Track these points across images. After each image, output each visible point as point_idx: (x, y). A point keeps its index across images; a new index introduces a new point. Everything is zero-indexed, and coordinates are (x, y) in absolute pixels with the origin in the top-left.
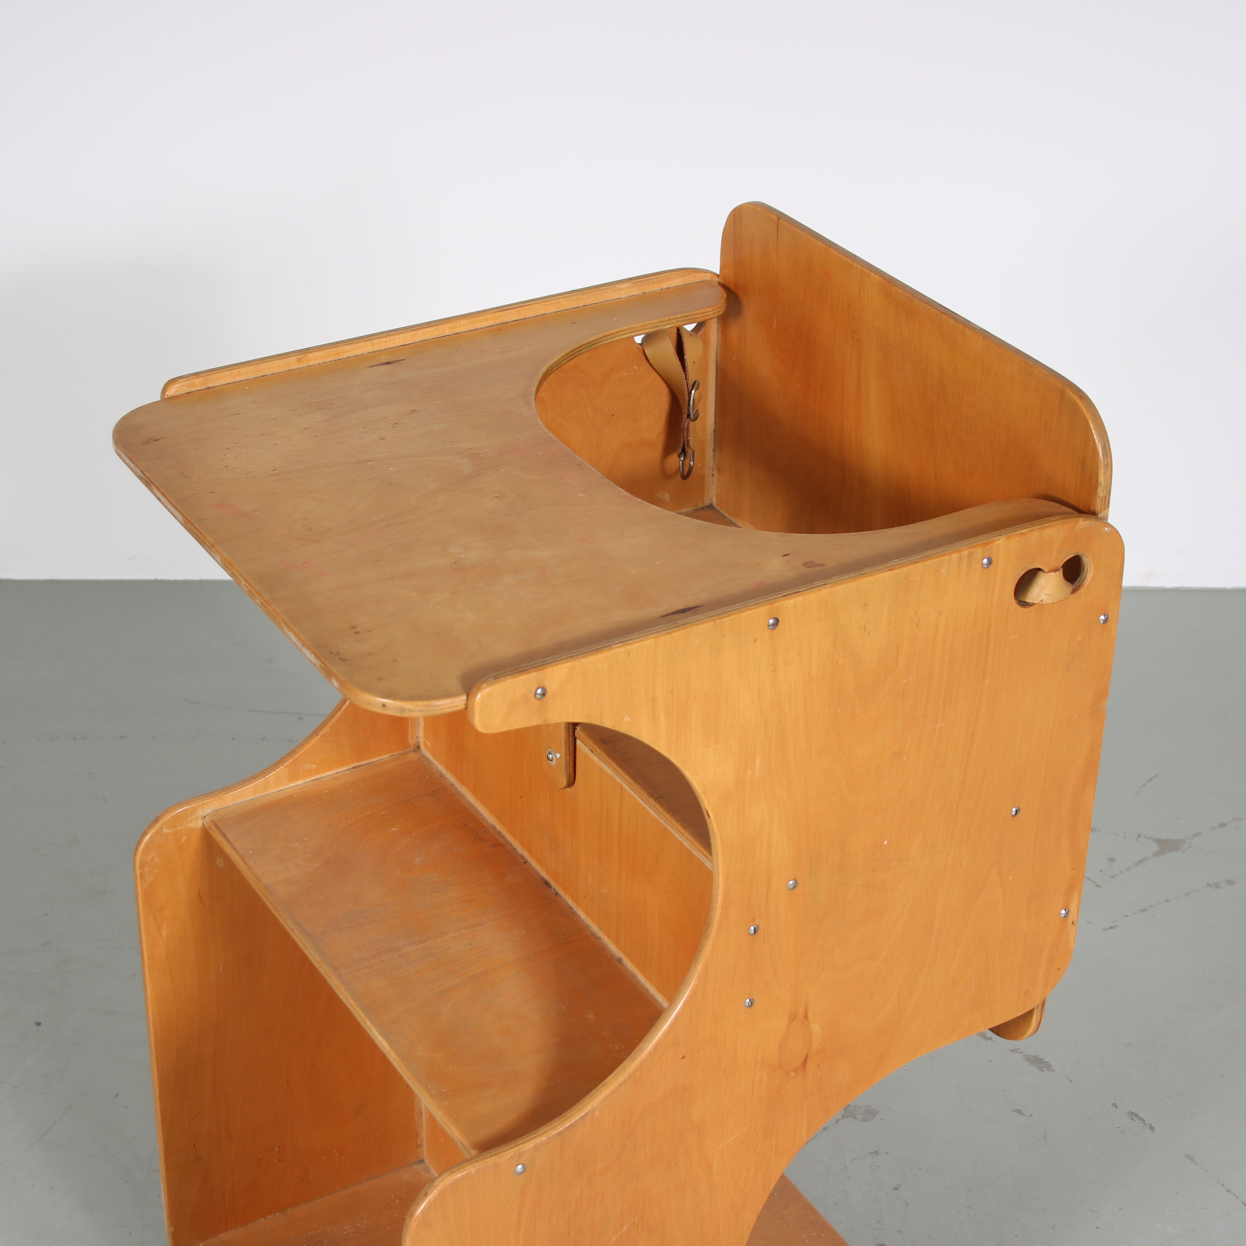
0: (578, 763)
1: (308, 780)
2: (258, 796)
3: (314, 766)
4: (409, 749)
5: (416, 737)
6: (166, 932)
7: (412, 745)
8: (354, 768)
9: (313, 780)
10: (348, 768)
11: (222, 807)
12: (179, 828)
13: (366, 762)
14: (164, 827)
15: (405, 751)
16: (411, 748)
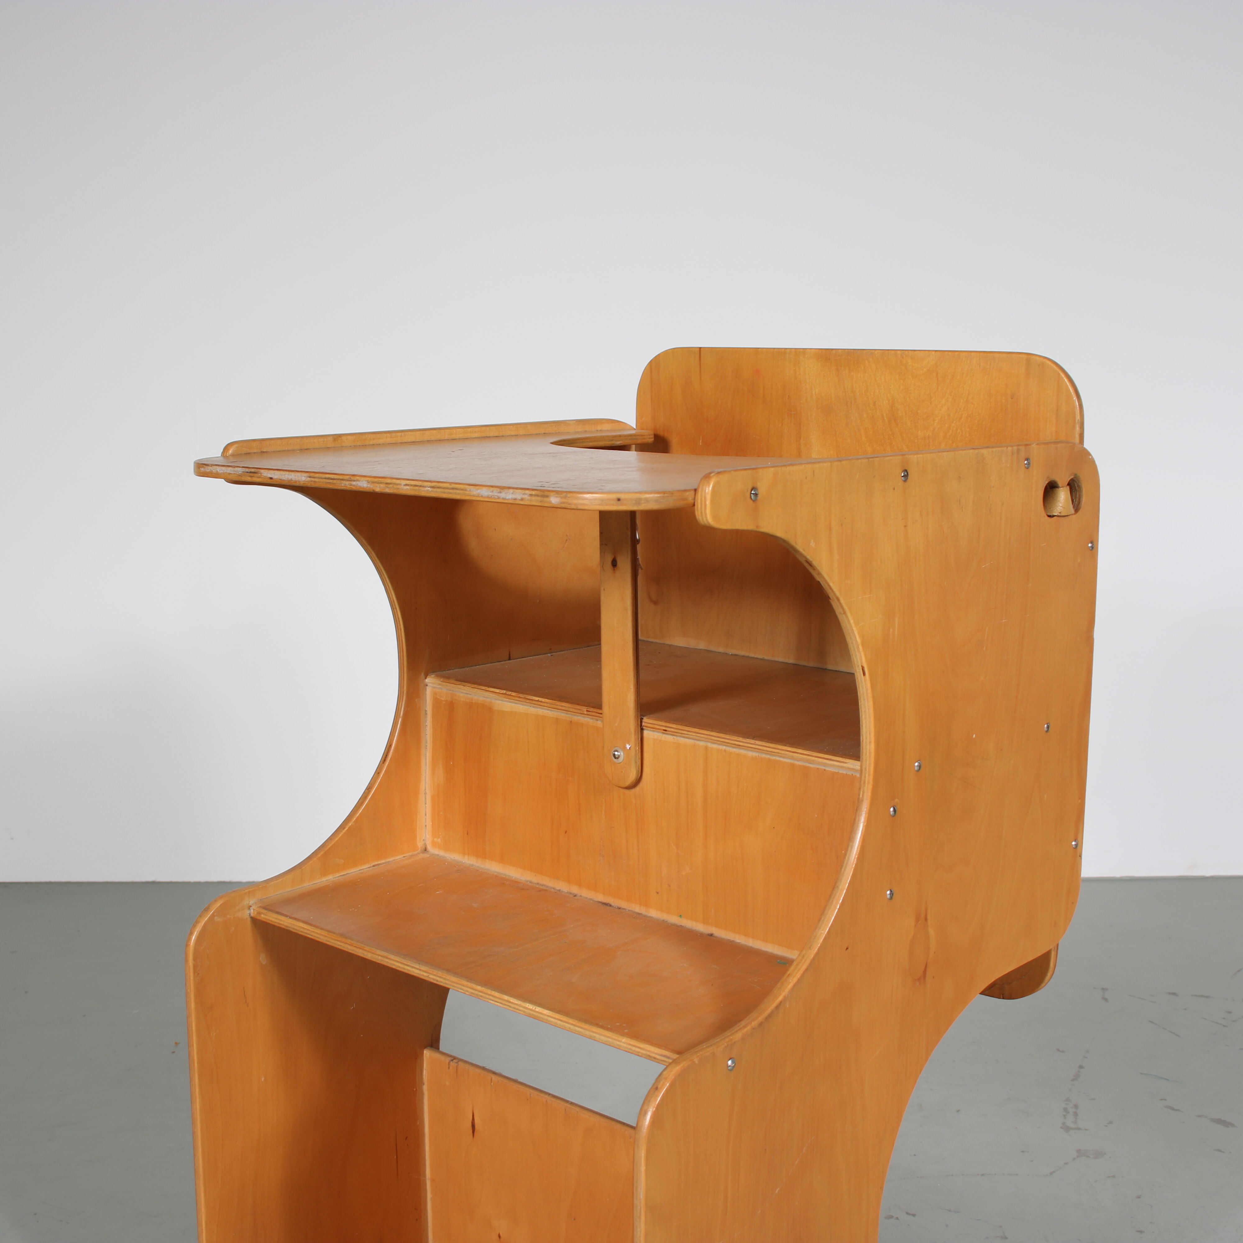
0: (645, 754)
1: (337, 876)
2: (295, 888)
3: (342, 861)
4: (417, 852)
5: (422, 840)
6: (215, 1034)
7: (419, 847)
8: (374, 866)
9: (341, 876)
10: (369, 866)
11: (265, 897)
12: (228, 916)
13: (383, 861)
14: (215, 914)
15: (414, 853)
16: (419, 850)
